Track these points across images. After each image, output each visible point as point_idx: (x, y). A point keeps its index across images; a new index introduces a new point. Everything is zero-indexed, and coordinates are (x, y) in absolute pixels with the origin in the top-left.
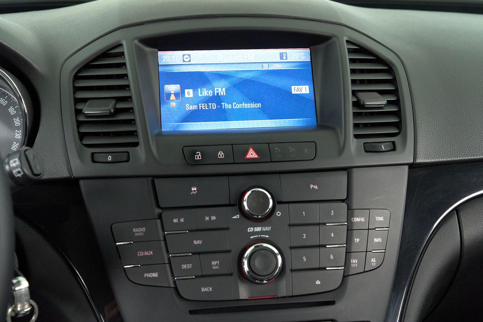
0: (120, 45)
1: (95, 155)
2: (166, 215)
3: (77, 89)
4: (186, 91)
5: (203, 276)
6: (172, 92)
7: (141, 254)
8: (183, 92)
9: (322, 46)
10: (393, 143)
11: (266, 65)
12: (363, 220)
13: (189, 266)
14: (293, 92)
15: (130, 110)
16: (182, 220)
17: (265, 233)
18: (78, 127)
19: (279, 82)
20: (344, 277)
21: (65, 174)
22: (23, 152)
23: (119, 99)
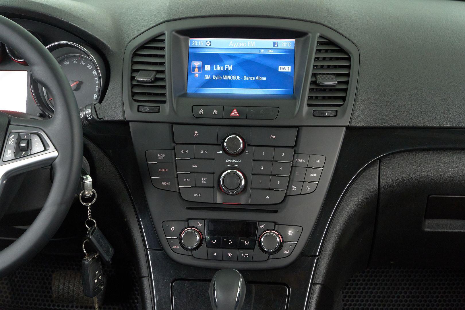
0: (164, 34)
1: (140, 107)
2: (178, 147)
3: (134, 63)
4: (206, 66)
5: (196, 187)
6: (197, 66)
7: (161, 170)
8: (203, 67)
9: (302, 39)
10: (337, 111)
11: (263, 50)
12: (304, 161)
13: (188, 180)
14: (279, 70)
15: (163, 79)
16: (187, 152)
17: (237, 163)
18: (132, 88)
19: (270, 63)
20: (286, 196)
21: (122, 118)
22: (93, 106)
23: (158, 72)
